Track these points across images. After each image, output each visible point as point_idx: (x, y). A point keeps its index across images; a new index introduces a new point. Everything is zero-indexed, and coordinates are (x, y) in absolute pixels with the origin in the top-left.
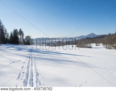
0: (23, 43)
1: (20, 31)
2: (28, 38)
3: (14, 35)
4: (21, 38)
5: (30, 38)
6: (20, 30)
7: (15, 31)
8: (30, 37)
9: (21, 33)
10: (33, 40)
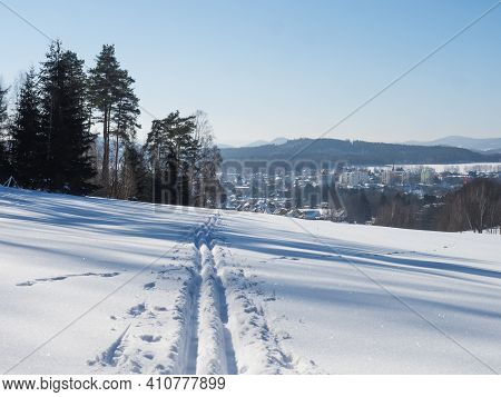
0: (129, 184)
1: (99, 70)
2: (172, 133)
3: (46, 107)
4: (112, 138)
5: (193, 135)
6: (107, 57)
7: (63, 67)
8: (189, 126)
9: (112, 84)
10: (216, 157)
